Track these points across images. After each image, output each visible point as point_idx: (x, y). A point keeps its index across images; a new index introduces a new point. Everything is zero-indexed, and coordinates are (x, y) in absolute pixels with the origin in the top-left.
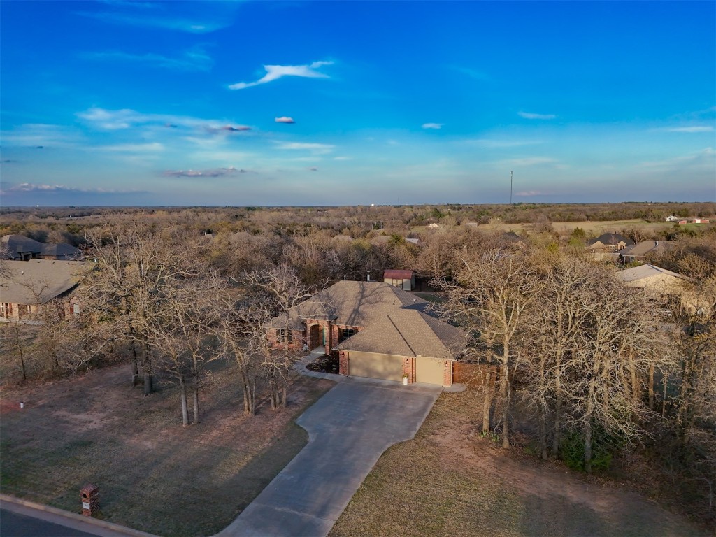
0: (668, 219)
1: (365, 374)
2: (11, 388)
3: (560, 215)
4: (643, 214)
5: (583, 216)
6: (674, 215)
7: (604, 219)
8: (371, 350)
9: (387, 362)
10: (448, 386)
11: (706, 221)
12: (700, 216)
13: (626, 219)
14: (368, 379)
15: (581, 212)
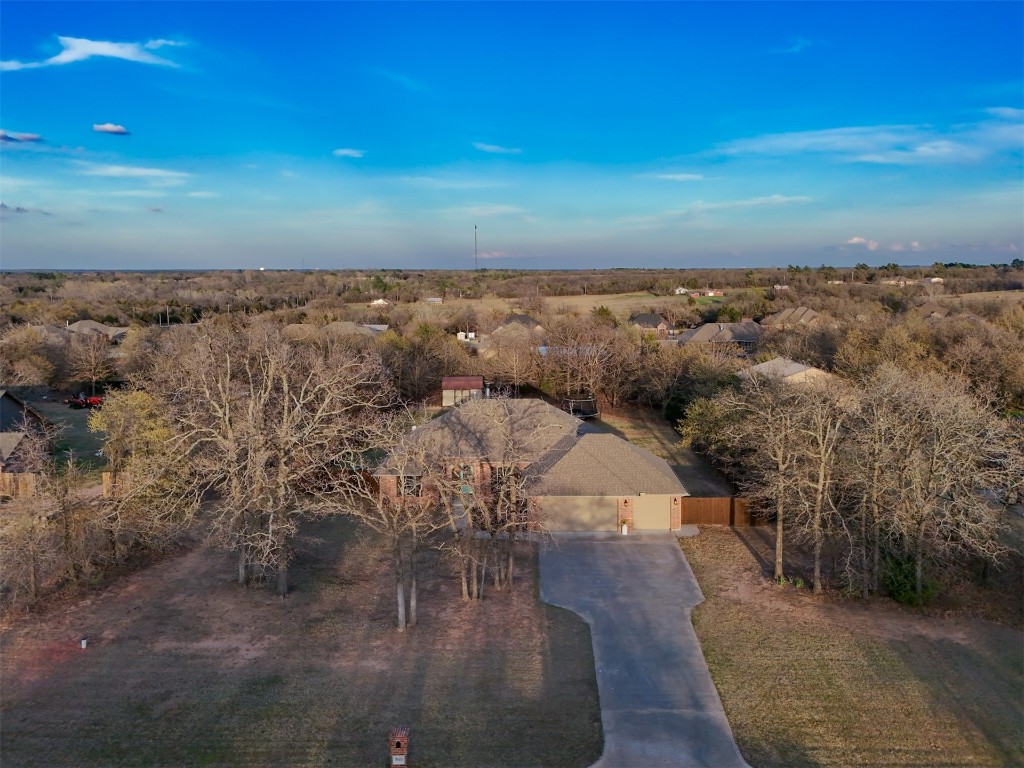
0: (677, 292)
1: (564, 527)
2: (25, 621)
3: (549, 286)
4: (649, 285)
5: (578, 288)
6: (683, 285)
7: (604, 292)
8: (577, 493)
9: (595, 508)
10: (679, 529)
11: (720, 293)
12: (711, 287)
13: (629, 291)
14: (571, 533)
15: (573, 282)
